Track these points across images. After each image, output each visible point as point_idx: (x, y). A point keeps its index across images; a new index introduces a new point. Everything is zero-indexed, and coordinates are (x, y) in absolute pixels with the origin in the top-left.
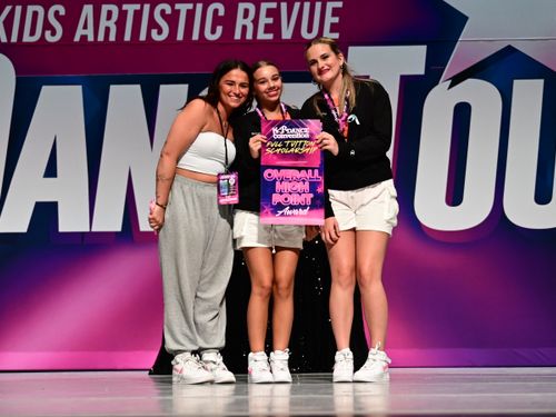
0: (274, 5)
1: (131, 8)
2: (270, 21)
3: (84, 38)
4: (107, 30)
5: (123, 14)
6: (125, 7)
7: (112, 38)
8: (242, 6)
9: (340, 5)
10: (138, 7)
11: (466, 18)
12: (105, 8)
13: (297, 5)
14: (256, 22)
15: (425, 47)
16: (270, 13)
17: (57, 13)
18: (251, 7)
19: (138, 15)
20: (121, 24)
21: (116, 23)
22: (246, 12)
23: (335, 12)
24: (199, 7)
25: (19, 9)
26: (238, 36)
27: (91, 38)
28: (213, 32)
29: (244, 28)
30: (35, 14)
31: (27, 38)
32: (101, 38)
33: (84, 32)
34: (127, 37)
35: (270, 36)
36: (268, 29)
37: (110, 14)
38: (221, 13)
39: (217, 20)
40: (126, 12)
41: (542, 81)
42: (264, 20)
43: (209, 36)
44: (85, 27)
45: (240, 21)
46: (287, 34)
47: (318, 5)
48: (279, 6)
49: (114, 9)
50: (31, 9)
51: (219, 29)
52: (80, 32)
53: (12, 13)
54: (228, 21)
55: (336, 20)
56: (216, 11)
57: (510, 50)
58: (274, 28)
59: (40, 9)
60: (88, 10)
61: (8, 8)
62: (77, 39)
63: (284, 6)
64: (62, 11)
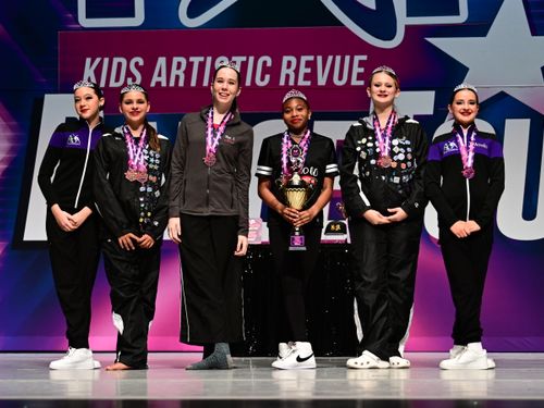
0: (311, 58)
1: (196, 60)
2: (309, 70)
3: (158, 83)
4: (177, 77)
5: (190, 65)
6: (192, 59)
7: (181, 84)
8: (286, 59)
9: (364, 58)
10: (202, 59)
11: (468, 69)
12: (176, 60)
13: (330, 58)
14: (297, 71)
15: (434, 92)
16: (308, 64)
17: (137, 64)
18: (293, 59)
19: (202, 66)
20: (188, 72)
21: (184, 72)
22: (289, 64)
23: (361, 64)
24: (251, 59)
25: (106, 60)
26: (282, 83)
27: (164, 84)
28: (262, 79)
29: (288, 76)
30: (120, 65)
31: (113, 84)
32: (172, 84)
33: (159, 79)
34: (193, 84)
35: (308, 83)
36: (306, 77)
37: (179, 64)
38: (269, 64)
39: (265, 70)
40: (192, 63)
41: (529, 120)
42: (303, 70)
43: (259, 82)
44: (160, 75)
45: (284, 71)
46: (322, 81)
47: (347, 58)
48: (315, 58)
49: (183, 60)
50: (116, 60)
51: (267, 77)
52: (155, 79)
53: (101, 63)
54: (274, 71)
55: (362, 70)
56: (265, 63)
57: (502, 95)
58: (312, 76)
59: (123, 61)
60: (162, 61)
61: (98, 60)
62: (153, 84)
63: (320, 58)
64: (141, 63)
